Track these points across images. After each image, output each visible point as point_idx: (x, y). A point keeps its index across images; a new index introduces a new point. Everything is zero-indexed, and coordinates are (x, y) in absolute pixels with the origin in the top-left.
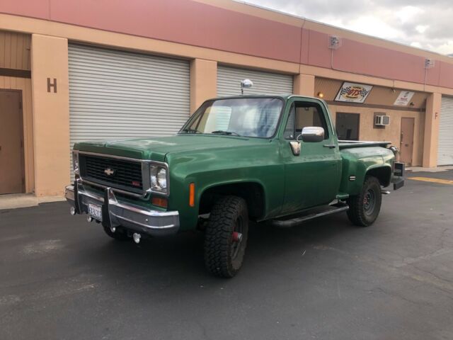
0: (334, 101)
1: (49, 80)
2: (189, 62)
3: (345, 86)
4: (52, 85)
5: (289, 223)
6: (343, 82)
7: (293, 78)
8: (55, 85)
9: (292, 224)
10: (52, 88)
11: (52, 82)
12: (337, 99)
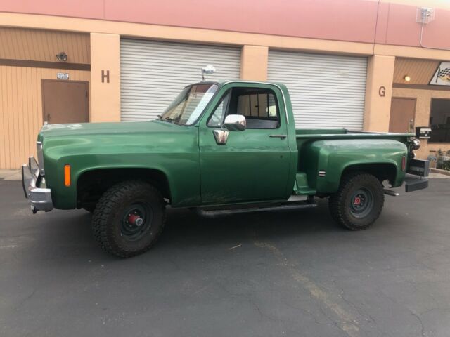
0: (429, 84)
1: (103, 72)
2: (239, 48)
3: (443, 67)
4: (105, 76)
5: (211, 214)
6: (440, 62)
7: (367, 60)
8: (108, 76)
9: (215, 215)
10: (106, 79)
11: (105, 74)
12: (433, 82)
